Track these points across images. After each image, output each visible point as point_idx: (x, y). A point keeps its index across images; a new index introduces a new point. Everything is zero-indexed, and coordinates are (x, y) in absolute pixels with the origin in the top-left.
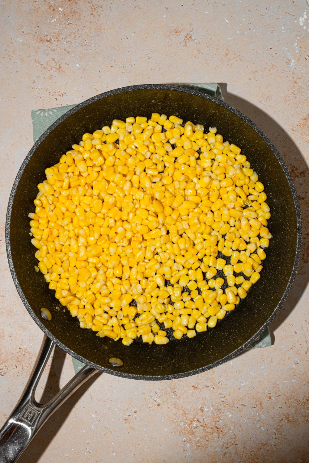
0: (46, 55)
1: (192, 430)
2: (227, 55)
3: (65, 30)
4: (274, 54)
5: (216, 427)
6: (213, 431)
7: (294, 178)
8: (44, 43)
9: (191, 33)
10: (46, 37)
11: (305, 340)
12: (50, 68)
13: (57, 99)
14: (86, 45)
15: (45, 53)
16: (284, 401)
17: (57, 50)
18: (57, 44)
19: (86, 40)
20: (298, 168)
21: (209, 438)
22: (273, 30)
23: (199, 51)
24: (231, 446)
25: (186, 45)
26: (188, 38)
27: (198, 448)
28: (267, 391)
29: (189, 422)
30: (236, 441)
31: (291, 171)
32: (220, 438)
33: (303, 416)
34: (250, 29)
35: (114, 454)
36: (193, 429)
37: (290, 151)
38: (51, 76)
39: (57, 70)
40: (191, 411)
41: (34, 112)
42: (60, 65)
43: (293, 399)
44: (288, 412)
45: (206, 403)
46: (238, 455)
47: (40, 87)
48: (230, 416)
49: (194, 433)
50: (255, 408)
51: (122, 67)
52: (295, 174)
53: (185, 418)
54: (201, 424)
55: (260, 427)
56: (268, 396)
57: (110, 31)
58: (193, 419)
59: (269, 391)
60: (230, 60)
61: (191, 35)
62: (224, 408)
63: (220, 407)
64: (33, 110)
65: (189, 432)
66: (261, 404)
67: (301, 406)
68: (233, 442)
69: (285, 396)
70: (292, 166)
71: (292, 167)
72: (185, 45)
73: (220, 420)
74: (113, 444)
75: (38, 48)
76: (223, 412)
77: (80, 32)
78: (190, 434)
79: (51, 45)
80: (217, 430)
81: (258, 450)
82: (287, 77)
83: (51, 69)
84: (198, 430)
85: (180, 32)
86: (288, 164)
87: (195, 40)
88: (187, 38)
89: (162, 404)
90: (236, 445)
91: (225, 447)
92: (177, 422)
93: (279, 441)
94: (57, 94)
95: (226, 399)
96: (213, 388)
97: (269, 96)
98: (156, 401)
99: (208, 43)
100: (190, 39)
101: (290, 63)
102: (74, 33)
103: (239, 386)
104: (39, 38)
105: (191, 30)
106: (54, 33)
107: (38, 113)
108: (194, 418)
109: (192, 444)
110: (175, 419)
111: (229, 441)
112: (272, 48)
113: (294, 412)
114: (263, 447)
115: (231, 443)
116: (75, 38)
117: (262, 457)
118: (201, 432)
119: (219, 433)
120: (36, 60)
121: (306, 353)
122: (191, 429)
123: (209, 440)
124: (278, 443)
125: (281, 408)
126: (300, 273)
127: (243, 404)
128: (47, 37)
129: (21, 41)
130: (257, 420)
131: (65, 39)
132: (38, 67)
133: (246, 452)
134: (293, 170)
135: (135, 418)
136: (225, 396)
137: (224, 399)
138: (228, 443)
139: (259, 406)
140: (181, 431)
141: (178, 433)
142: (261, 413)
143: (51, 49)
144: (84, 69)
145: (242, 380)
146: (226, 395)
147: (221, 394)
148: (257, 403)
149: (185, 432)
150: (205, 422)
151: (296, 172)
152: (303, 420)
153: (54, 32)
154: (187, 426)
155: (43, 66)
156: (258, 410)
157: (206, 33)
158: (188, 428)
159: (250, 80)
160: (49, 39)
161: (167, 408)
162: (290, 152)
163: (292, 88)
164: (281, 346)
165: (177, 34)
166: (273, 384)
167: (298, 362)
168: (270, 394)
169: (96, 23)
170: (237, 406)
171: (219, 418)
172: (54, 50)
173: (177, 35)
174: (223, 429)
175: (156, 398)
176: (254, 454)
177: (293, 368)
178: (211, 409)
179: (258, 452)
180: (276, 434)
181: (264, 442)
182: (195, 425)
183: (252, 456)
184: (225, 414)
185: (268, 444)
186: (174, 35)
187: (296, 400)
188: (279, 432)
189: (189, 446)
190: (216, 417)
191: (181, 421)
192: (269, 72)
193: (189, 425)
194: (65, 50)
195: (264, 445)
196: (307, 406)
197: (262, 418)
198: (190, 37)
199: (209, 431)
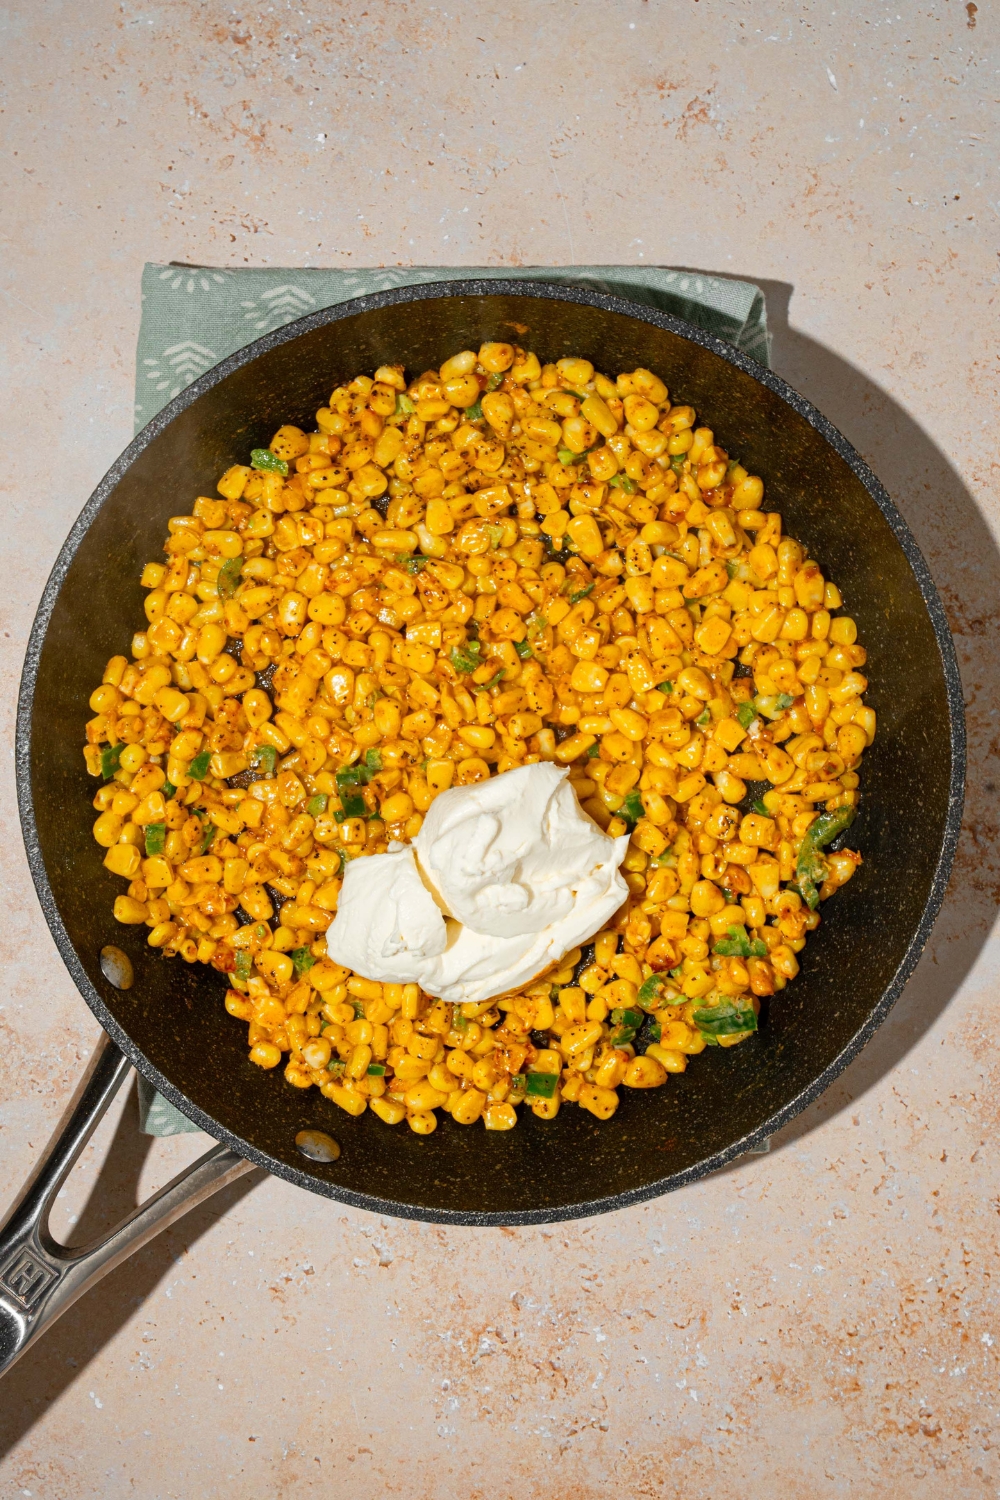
0: (226, 85)
1: (474, 1358)
2: (810, 192)
3: (301, 13)
4: (965, 217)
5: (551, 1363)
6: (539, 1374)
8: (226, 44)
9: (709, 99)
10: (233, 24)
11: (882, 1150)
12: (231, 131)
14: (361, 76)
15: (221, 78)
16: (777, 1325)
17: (264, 75)
18: (264, 56)
19: (361, 61)
20: (969, 604)
21: (521, 1395)
22: (975, 135)
23: (722, 162)
24: (587, 1429)
25: (685, 134)
26: (696, 112)
27: (481, 1418)
28: (729, 1285)
29: (469, 1334)
30: (604, 1417)
32: (555, 1400)
34: (901, 120)
35: (221, 1387)
36: (478, 1356)
37: (955, 543)
38: (229, 160)
39: (252, 143)
40: (481, 1300)
42: (263, 125)
44: (784, 1361)
45: (533, 1286)
46: (601, 1460)
48: (601, 1338)
49: (478, 1371)
50: (682, 1327)
51: (465, 172)
53: (459, 1319)
54: (505, 1346)
55: (688, 1388)
56: (731, 1301)
57: (445, 44)
58: (484, 1328)
59: (737, 1286)
60: (816, 211)
61: (709, 105)
62: (587, 1312)
63: (575, 1306)
65: (462, 1364)
66: (703, 1320)
67: (827, 1348)
68: (593, 1419)
69: (782, 1310)
70: (949, 594)
72: (683, 134)
73: (567, 1344)
74: (222, 1354)
75: (203, 57)
76: (581, 1323)
77: (346, 31)
78: (466, 1369)
79: (245, 54)
80: (552, 1372)
81: (667, 1456)
82: (991, 301)
83: (234, 136)
84: (494, 1362)
85: (672, 87)
87: (715, 122)
88: (692, 113)
89: (395, 1262)
90: (602, 1428)
91: (567, 1429)
92: (432, 1326)
93: (738, 1443)
95: (600, 1286)
96: (562, 1245)
97: (920, 354)
98: (378, 1252)
99: (758, 140)
100: (701, 116)
102: (328, 29)
103: (644, 1255)
104: (213, 23)
105: (709, 86)
106: (263, 17)
108: (487, 1325)
109: (465, 1400)
110: (428, 1318)
111: (584, 1413)
112: (960, 196)
113: (800, 1363)
114: (684, 1451)
115: (587, 1420)
116: (328, 47)
117: (676, 1481)
118: (502, 1371)
119: (556, 1382)
120: (190, 96)
121: (876, 1190)
122: (472, 1355)
123: (522, 1399)
124: (732, 1447)
125: (765, 1343)
127: (647, 1311)
128: (240, 26)
129: (151, 22)
130: (683, 1366)
131: (295, 43)
132: (193, 121)
133: (629, 1457)
135: (303, 1291)
136: (596, 1276)
137: (593, 1284)
138: (579, 1420)
139: (696, 1324)
140: (440, 1356)
141: (430, 1361)
142: (698, 1346)
143: (245, 69)
144: (342, 154)
145: (660, 1238)
146: (600, 1274)
147: (584, 1266)
148: (691, 1316)
149: (450, 1362)
150: (519, 1344)
151: (957, 614)
152: (826, 1393)
153: (264, 14)
154: (461, 1343)
155: (207, 121)
156: (691, 1336)
157: (758, 108)
158: (464, 1350)
159: (870, 288)
160: (242, 34)
161: (410, 1278)
162: (952, 547)
164: (805, 1156)
165: (662, 91)
166: (754, 1267)
167: (846, 1214)
168: (738, 1294)
169: (406, 10)
170: (627, 1311)
171: (563, 1340)
172: (254, 76)
173: (662, 97)
174: (571, 1373)
175: (382, 1241)
176: (652, 1467)
177: (825, 1229)
178: (546, 1306)
179: (665, 1463)
180: (731, 1419)
181: (690, 1436)
182: (485, 1346)
183: (644, 1472)
184: (585, 1330)
185: (701, 1443)
186: (650, 93)
187: (816, 1328)
188: (742, 1413)
189: (456, 1404)
190: (557, 1335)
191: (445, 1325)
192: (934, 274)
193: (469, 1342)
194: (289, 80)
195: (687, 1444)
196: (845, 1351)
197: (699, 1363)
198: (702, 111)
199: (527, 1373)
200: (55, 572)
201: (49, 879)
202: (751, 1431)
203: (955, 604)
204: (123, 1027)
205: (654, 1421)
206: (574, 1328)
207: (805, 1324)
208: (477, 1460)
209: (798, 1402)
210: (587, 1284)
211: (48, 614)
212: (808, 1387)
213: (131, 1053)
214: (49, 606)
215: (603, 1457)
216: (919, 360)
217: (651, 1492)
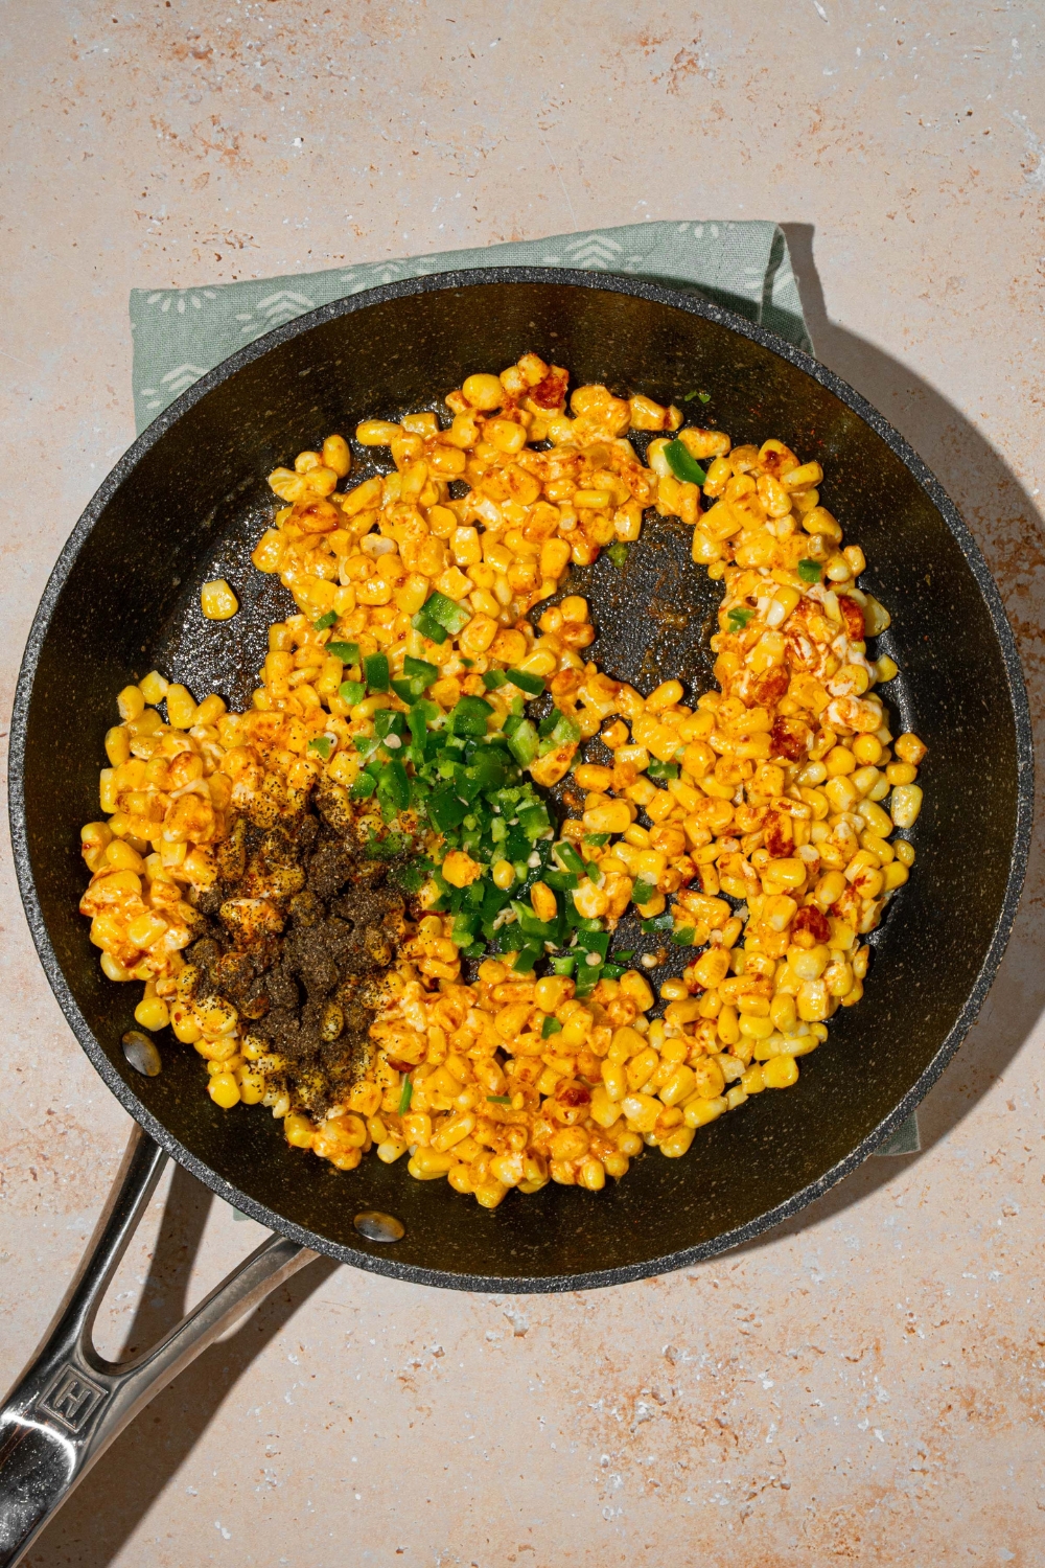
0: (191, 103)
1: (632, 1426)
2: (815, 128)
3: (261, 19)
4: (981, 132)
5: (717, 1421)
6: (706, 1434)
7: (1033, 564)
8: (187, 61)
9: (696, 49)
10: (193, 40)
12: (202, 149)
13: (220, 258)
14: (331, 74)
15: (186, 97)
16: (958, 1344)
17: (230, 87)
18: (227, 68)
19: (329, 59)
21: (689, 1460)
22: (979, 48)
23: (719, 111)
24: (767, 1489)
25: (676, 88)
26: (685, 63)
27: (649, 1493)
28: (900, 1306)
29: (623, 1400)
30: (784, 1473)
31: (1020, 540)
32: (728, 1462)
33: (1021, 1398)
34: (899, 43)
35: (358, 1497)
36: (636, 1423)
38: (205, 178)
39: (226, 158)
40: (632, 1359)
41: (137, 298)
42: (236, 139)
43: (991, 1338)
44: (973, 1383)
45: (685, 1337)
46: (788, 1523)
47: (163, 214)
48: (768, 1384)
49: (638, 1440)
50: (855, 1361)
51: (452, 157)
52: (1033, 552)
53: (610, 1385)
54: (665, 1408)
55: (871, 1428)
56: (905, 1323)
57: (414, 31)
58: (639, 1391)
59: (908, 1306)
60: (825, 147)
61: (696, 55)
62: (749, 1357)
63: (735, 1352)
64: (134, 292)
65: (620, 1435)
66: (877, 1349)
67: (1017, 1362)
68: (772, 1478)
69: (963, 1327)
70: (1025, 525)
71: (1027, 529)
72: (674, 89)
73: (732, 1396)
74: (354, 1459)
75: (165, 78)
76: (743, 1371)
77: (310, 31)
78: (624, 1440)
79: (208, 68)
80: (720, 1430)
81: (859, 1508)
82: (1022, 214)
83: (207, 152)
84: (654, 1428)
85: (656, 42)
86: (1011, 517)
87: (706, 71)
88: (680, 65)
89: (531, 1330)
90: (783, 1487)
91: (745, 1493)
92: (581, 1397)
93: (936, 1483)
94: (221, 238)
95: (758, 1326)
96: (712, 1286)
97: (956, 279)
98: (511, 1320)
99: (752, 83)
100: (690, 67)
101: (1032, 167)
102: (290, 32)
103: (804, 1285)
104: (171, 42)
105: (695, 36)
106: (222, 29)
107: (153, 299)
108: (642, 1387)
109: (629, 1474)
110: (575, 1387)
111: (762, 1471)
112: (973, 111)
113: (991, 1383)
114: (877, 1501)
115: (766, 1479)
116: (293, 49)
117: (874, 1536)
118: (664, 1436)
119: (727, 1442)
120: (156, 119)
121: (1044, 1179)
122: (629, 1424)
123: (692, 1465)
124: (930, 1489)
125: (949, 1366)
126: (1036, 900)
127: (814, 1348)
128: (199, 41)
129: (106, 50)
130: (862, 1404)
131: (259, 50)
132: (162, 144)
133: (818, 1515)
134: (1027, 540)
135: (435, 1376)
136: (752, 1316)
137: (751, 1325)
138: (757, 1480)
139: (869, 1356)
140: (594, 1429)
141: (585, 1435)
142: (876, 1379)
143: (210, 84)
144: (320, 156)
145: (817, 1264)
146: (757, 1313)
147: (738, 1307)
148: (863, 1346)
149: (607, 1435)
150: (680, 1403)
151: (1037, 545)
152: (1024, 1414)
153: (223, 25)
154: (614, 1411)
155: (176, 141)
156: (867, 1369)
157: (748, 51)
158: (619, 1419)
159: (893, 218)
160: (202, 49)
161: (549, 1346)
163: (1038, 254)
164: (959, 1152)
165: (646, 48)
166: (924, 1283)
167: (1016, 1210)
168: (911, 1315)
169: (369, 1)
170: (792, 1351)
171: (727, 1392)
172: (220, 89)
173: (647, 53)
174: (741, 1429)
175: (513, 1309)
176: (844, 1523)
177: (996, 1230)
178: (704, 1357)
179: (859, 1517)
180: (924, 1457)
181: (882, 1484)
182: (642, 1411)
183: (837, 1530)
184: (749, 1377)
185: (895, 1489)
186: (634, 51)
187: (1003, 1341)
188: (936, 1449)
189: (619, 1481)
190: (720, 1388)
191: (594, 1393)
192: (958, 195)
193: (624, 1409)
194: (257, 88)
195: (882, 1492)
196: (1038, 1363)
197: (878, 1398)
198: (691, 62)
199: (692, 1434)
200: (34, 629)
201: (58, 960)
202: (948, 1467)
203: (1032, 534)
204: (153, 1114)
205: (839, 1471)
206: (737, 1377)
207: (990, 1338)
208: (649, 1541)
209: (995, 1428)
210: (745, 1326)
211: (32, 675)
212: (1004, 1409)
213: (166, 1142)
214: (32, 666)
215: (789, 1518)
216: (956, 285)
217: (847, 1552)
